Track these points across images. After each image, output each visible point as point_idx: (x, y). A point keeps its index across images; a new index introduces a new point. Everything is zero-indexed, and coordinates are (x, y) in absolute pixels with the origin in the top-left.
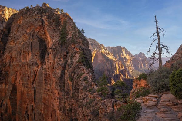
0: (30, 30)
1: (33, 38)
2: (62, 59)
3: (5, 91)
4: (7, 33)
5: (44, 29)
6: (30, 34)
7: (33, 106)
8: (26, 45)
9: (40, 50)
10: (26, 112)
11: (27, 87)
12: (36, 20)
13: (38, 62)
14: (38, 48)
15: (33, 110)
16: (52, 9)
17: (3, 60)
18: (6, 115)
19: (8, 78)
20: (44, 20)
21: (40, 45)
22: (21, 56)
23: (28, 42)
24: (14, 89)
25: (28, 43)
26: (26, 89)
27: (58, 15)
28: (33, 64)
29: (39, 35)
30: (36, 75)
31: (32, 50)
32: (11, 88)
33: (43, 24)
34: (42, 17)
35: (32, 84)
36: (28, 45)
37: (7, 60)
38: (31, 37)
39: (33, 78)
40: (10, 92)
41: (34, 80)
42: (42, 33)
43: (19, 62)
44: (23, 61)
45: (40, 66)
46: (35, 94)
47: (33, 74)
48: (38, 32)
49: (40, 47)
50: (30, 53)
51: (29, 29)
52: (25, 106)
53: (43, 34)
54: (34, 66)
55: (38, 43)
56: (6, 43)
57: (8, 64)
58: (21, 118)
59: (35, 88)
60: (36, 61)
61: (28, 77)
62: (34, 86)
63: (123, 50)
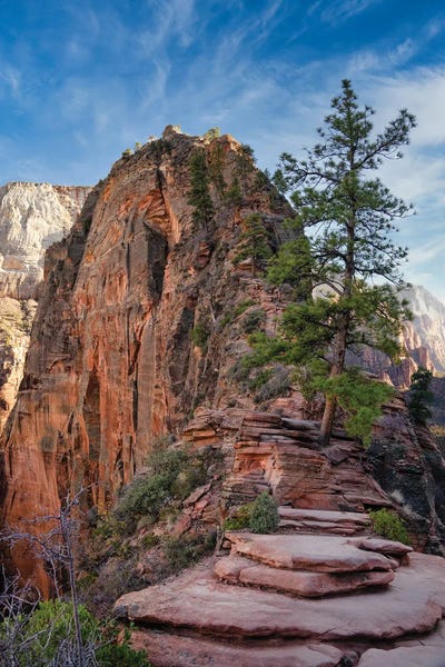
0: (126, 209)
1: (133, 231)
2: (192, 271)
3: (77, 392)
4: (83, 234)
5: (163, 203)
6: (127, 221)
7: (131, 438)
8: (116, 256)
9: (151, 266)
10: (119, 456)
11: (119, 382)
12: (142, 177)
13: (145, 303)
14: (144, 259)
15: (131, 451)
16: (187, 138)
17: (71, 306)
18: (78, 456)
19: (81, 357)
20: (165, 174)
21: (150, 250)
22: (106, 290)
23: (119, 244)
24: (94, 385)
25: (121, 248)
26: (116, 386)
27: (204, 150)
28: (130, 309)
29: (150, 223)
30: (138, 345)
31: (128, 267)
32: (86, 384)
33: (160, 184)
34: (158, 165)
35: (129, 374)
36: (120, 253)
37: (81, 306)
38: (129, 229)
39: (132, 354)
40: (85, 394)
41: (135, 361)
42: (158, 214)
43: (102, 307)
44: (109, 303)
45: (149, 316)
46: (135, 404)
47: (132, 340)
48: (147, 213)
49: (150, 256)
50: (125, 277)
51: (123, 207)
52: (115, 436)
53: (160, 217)
54: (133, 315)
55: (146, 243)
56: (80, 261)
57: (82, 317)
58: (108, 469)
59: (136, 384)
60: (140, 299)
61: (121, 350)
62: (133, 377)
63: (418, 292)
